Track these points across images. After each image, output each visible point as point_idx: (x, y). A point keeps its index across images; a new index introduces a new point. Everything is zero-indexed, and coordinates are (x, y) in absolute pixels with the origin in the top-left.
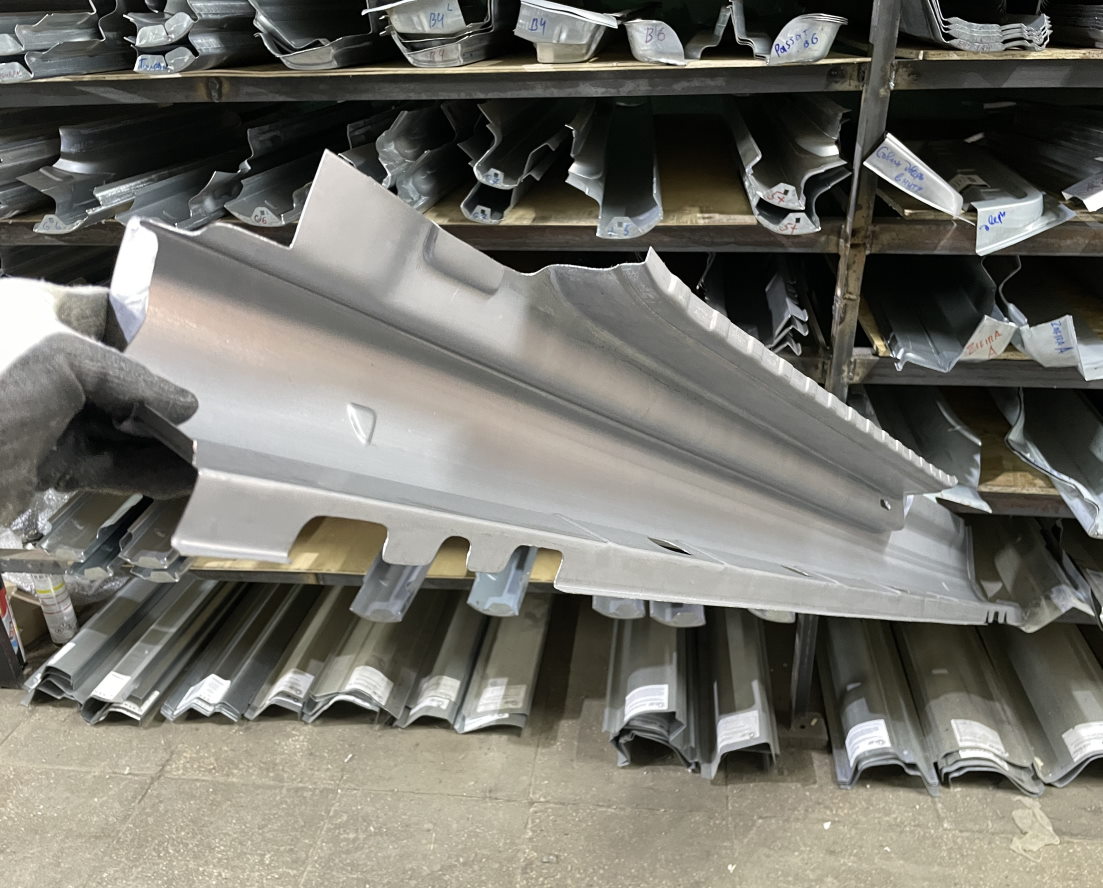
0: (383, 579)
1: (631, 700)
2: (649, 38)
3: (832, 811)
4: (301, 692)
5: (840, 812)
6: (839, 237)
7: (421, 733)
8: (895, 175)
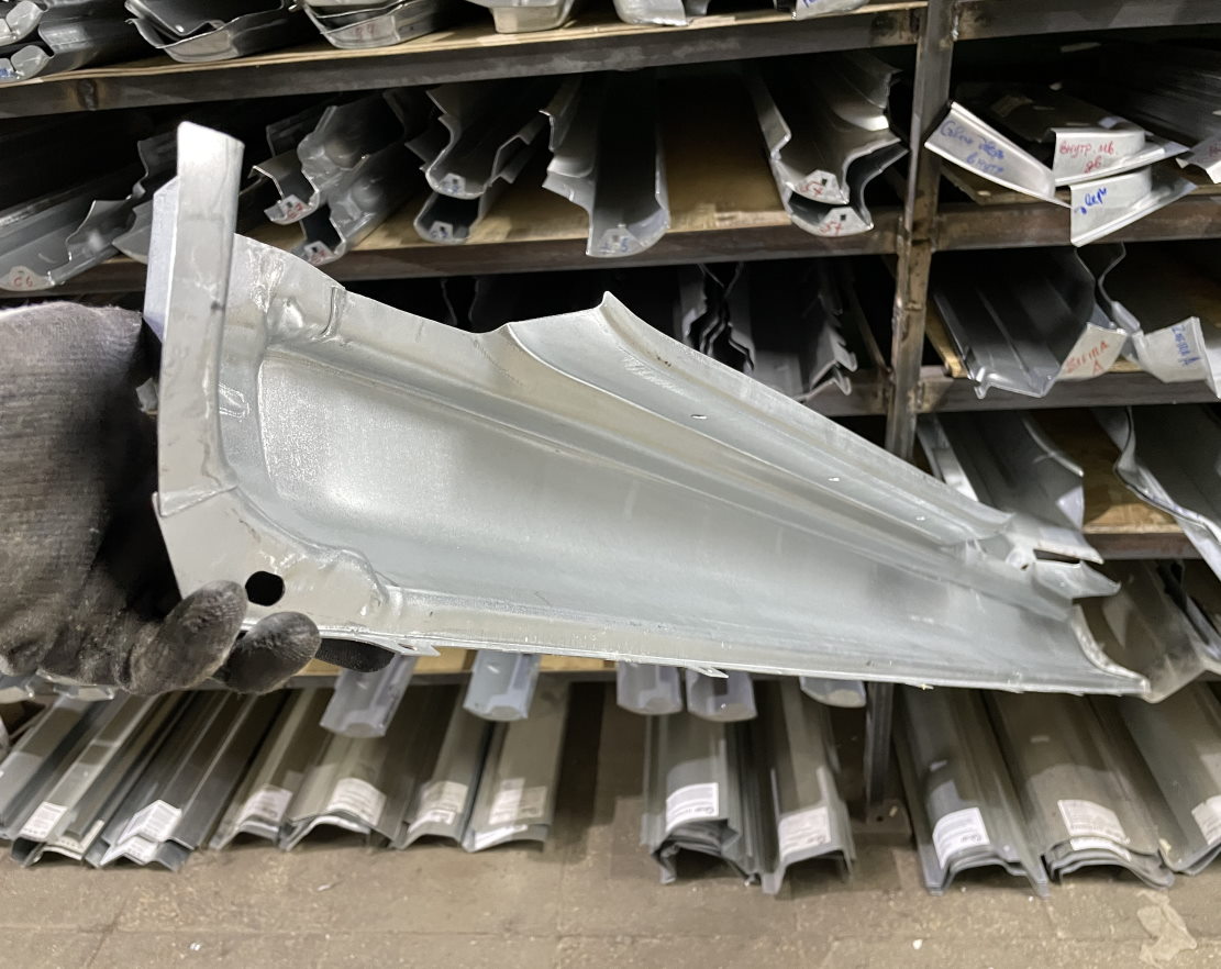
1: (674, 804)
3: (921, 925)
4: (276, 814)
5: (931, 925)
6: (896, 232)
7: (423, 854)
8: (967, 155)
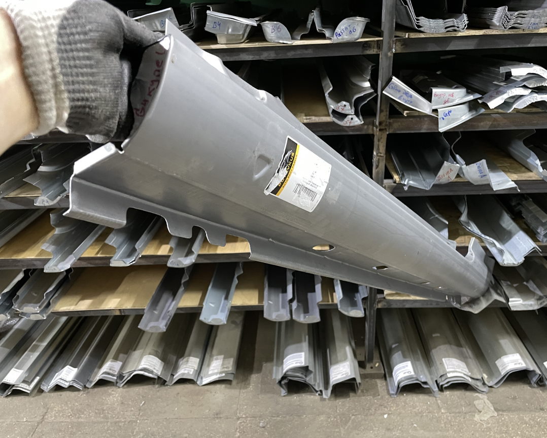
0: (155, 310)
1: (287, 361)
2: (273, 31)
3: (387, 409)
4: (115, 371)
5: (391, 408)
6: (373, 126)
7: (180, 387)
8: (399, 96)
